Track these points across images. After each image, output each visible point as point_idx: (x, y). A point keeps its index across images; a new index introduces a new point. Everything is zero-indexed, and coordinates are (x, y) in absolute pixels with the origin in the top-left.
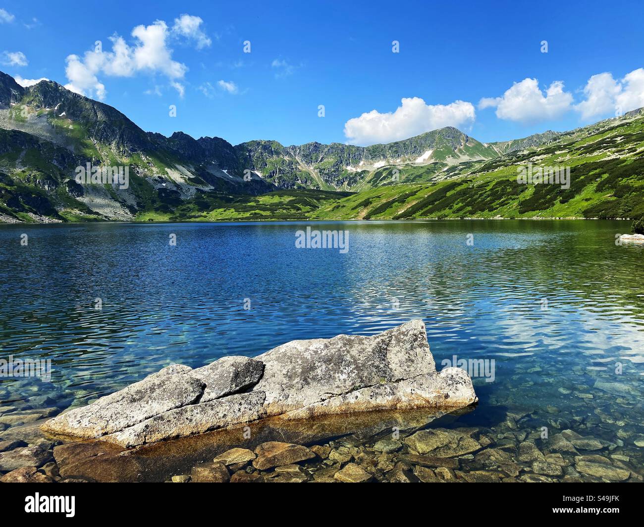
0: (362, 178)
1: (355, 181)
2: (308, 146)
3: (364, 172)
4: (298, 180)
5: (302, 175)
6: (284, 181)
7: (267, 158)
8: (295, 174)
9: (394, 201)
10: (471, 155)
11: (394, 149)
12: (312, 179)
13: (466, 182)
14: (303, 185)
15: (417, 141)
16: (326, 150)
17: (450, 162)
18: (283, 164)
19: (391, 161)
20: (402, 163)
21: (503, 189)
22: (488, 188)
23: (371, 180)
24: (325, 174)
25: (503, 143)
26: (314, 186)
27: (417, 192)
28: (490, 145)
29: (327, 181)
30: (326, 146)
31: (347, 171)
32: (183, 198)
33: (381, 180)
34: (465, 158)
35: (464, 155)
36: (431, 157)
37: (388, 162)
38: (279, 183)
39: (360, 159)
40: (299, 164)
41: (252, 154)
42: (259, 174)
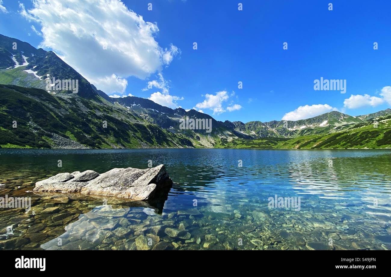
0: (296, 133)
1: (293, 134)
2: (272, 122)
3: (296, 130)
4: (269, 134)
5: (270, 132)
6: (263, 134)
7: (256, 127)
9: (311, 141)
10: (348, 122)
11: (309, 121)
12: (274, 134)
13: (346, 133)
14: (271, 136)
15: (319, 118)
16: (279, 123)
17: (337, 125)
18: (262, 129)
19: (308, 126)
20: (313, 126)
21: (366, 135)
22: (358, 135)
23: (300, 133)
24: (280, 132)
25: (364, 116)
26: (275, 136)
27: (321, 137)
28: (357, 117)
29: (280, 134)
30: (279, 122)
31: (289, 130)
32: (228, 141)
33: (305, 133)
34: (345, 123)
35: (344, 121)
36: (327, 124)
37: (307, 126)
38: (261, 135)
39: (294, 126)
40: (269, 129)
41: (251, 126)
42: (254, 133)
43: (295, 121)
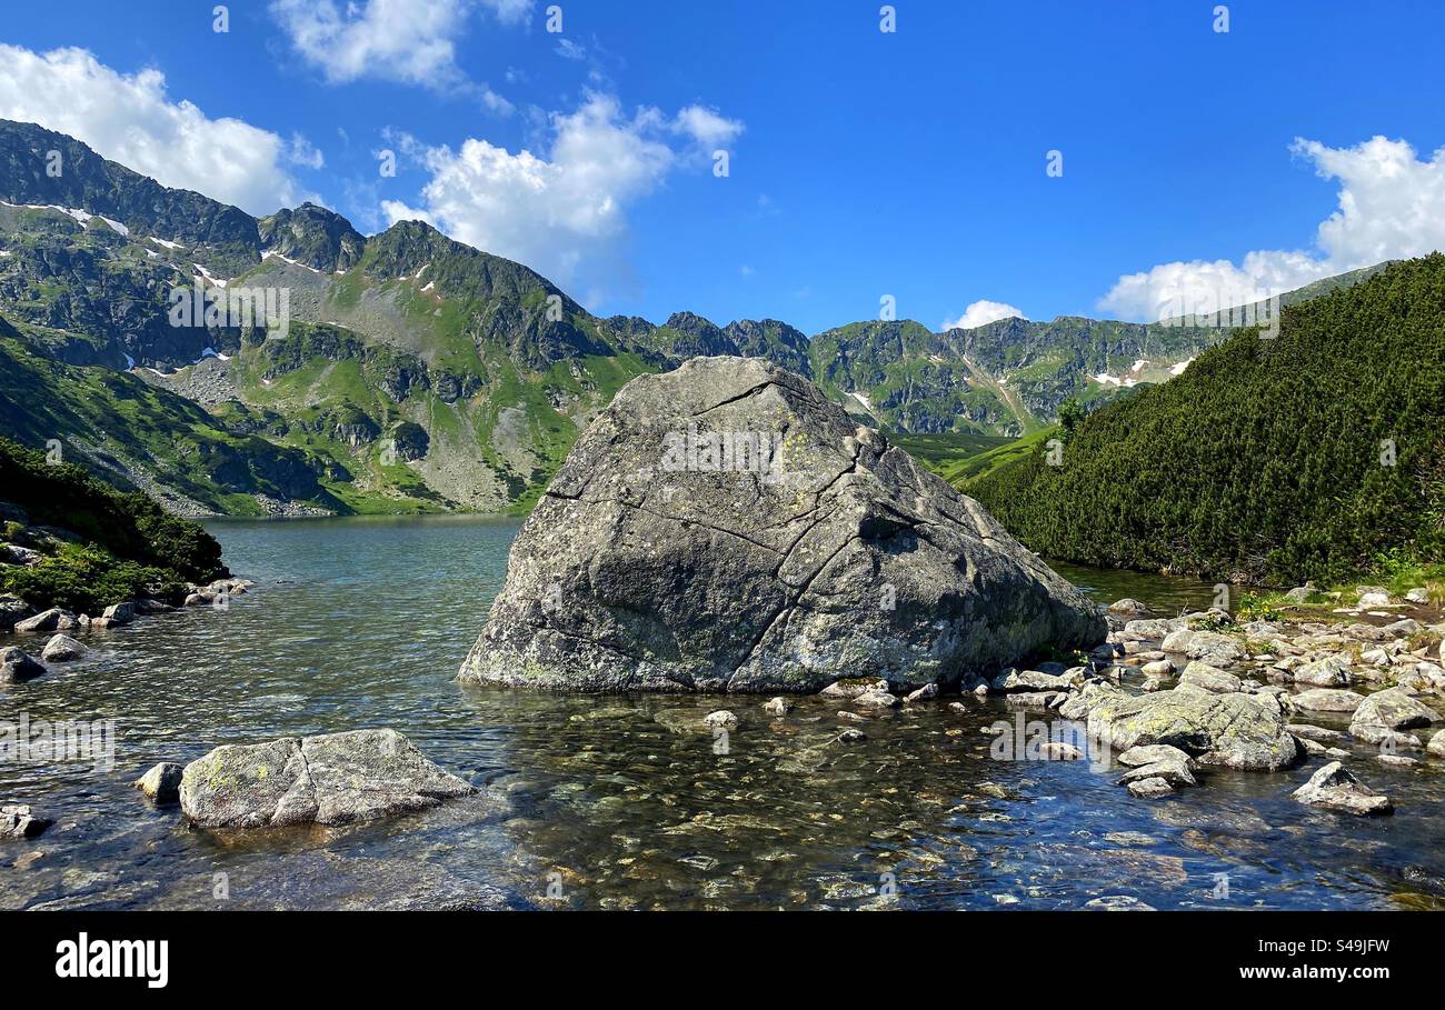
2: (994, 328)
4: (963, 412)
5: (973, 398)
6: (924, 414)
7: (886, 362)
8: (956, 398)
12: (1000, 410)
14: (977, 424)
16: (1042, 334)
18: (926, 374)
24: (1036, 395)
26: (1005, 426)
29: (1039, 413)
30: (1043, 326)
31: (1095, 385)
38: (912, 419)
39: (1135, 355)
40: (970, 374)
41: (849, 354)
42: (864, 400)
43: (1144, 327)
